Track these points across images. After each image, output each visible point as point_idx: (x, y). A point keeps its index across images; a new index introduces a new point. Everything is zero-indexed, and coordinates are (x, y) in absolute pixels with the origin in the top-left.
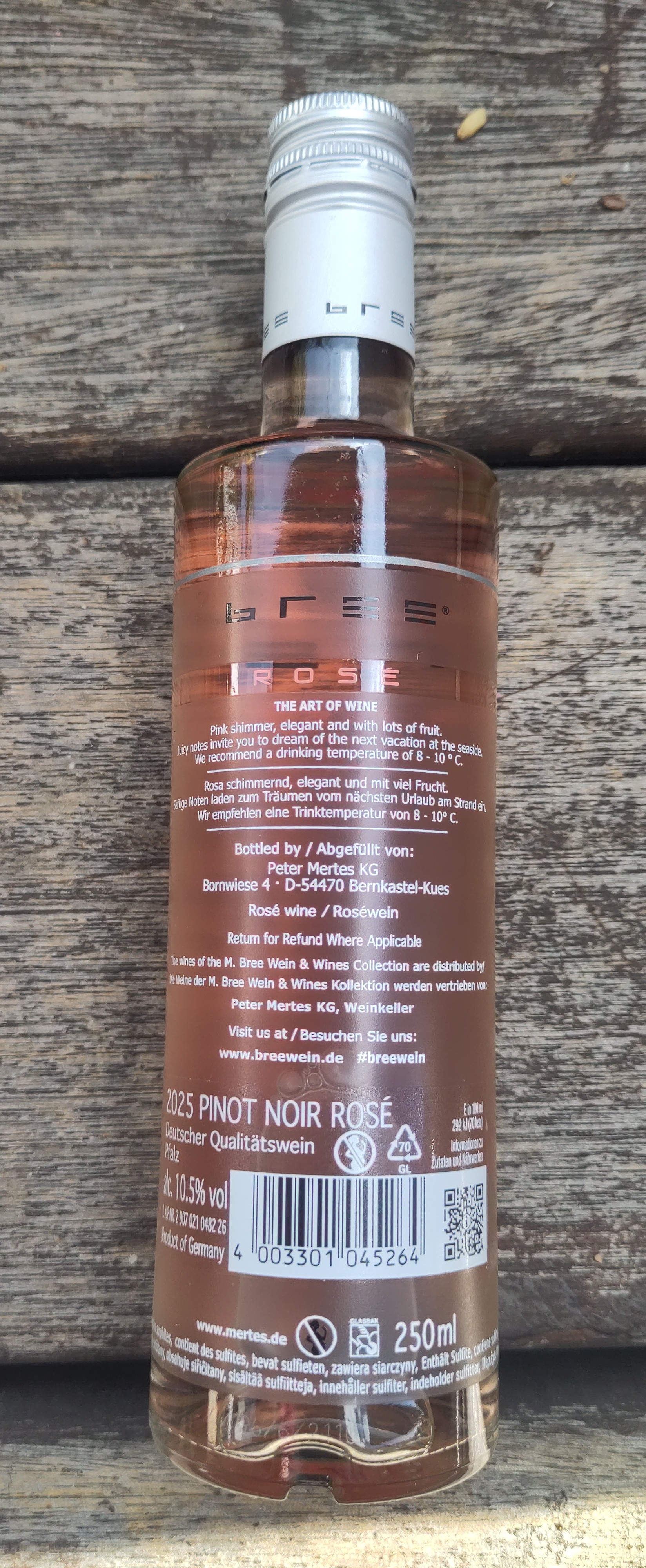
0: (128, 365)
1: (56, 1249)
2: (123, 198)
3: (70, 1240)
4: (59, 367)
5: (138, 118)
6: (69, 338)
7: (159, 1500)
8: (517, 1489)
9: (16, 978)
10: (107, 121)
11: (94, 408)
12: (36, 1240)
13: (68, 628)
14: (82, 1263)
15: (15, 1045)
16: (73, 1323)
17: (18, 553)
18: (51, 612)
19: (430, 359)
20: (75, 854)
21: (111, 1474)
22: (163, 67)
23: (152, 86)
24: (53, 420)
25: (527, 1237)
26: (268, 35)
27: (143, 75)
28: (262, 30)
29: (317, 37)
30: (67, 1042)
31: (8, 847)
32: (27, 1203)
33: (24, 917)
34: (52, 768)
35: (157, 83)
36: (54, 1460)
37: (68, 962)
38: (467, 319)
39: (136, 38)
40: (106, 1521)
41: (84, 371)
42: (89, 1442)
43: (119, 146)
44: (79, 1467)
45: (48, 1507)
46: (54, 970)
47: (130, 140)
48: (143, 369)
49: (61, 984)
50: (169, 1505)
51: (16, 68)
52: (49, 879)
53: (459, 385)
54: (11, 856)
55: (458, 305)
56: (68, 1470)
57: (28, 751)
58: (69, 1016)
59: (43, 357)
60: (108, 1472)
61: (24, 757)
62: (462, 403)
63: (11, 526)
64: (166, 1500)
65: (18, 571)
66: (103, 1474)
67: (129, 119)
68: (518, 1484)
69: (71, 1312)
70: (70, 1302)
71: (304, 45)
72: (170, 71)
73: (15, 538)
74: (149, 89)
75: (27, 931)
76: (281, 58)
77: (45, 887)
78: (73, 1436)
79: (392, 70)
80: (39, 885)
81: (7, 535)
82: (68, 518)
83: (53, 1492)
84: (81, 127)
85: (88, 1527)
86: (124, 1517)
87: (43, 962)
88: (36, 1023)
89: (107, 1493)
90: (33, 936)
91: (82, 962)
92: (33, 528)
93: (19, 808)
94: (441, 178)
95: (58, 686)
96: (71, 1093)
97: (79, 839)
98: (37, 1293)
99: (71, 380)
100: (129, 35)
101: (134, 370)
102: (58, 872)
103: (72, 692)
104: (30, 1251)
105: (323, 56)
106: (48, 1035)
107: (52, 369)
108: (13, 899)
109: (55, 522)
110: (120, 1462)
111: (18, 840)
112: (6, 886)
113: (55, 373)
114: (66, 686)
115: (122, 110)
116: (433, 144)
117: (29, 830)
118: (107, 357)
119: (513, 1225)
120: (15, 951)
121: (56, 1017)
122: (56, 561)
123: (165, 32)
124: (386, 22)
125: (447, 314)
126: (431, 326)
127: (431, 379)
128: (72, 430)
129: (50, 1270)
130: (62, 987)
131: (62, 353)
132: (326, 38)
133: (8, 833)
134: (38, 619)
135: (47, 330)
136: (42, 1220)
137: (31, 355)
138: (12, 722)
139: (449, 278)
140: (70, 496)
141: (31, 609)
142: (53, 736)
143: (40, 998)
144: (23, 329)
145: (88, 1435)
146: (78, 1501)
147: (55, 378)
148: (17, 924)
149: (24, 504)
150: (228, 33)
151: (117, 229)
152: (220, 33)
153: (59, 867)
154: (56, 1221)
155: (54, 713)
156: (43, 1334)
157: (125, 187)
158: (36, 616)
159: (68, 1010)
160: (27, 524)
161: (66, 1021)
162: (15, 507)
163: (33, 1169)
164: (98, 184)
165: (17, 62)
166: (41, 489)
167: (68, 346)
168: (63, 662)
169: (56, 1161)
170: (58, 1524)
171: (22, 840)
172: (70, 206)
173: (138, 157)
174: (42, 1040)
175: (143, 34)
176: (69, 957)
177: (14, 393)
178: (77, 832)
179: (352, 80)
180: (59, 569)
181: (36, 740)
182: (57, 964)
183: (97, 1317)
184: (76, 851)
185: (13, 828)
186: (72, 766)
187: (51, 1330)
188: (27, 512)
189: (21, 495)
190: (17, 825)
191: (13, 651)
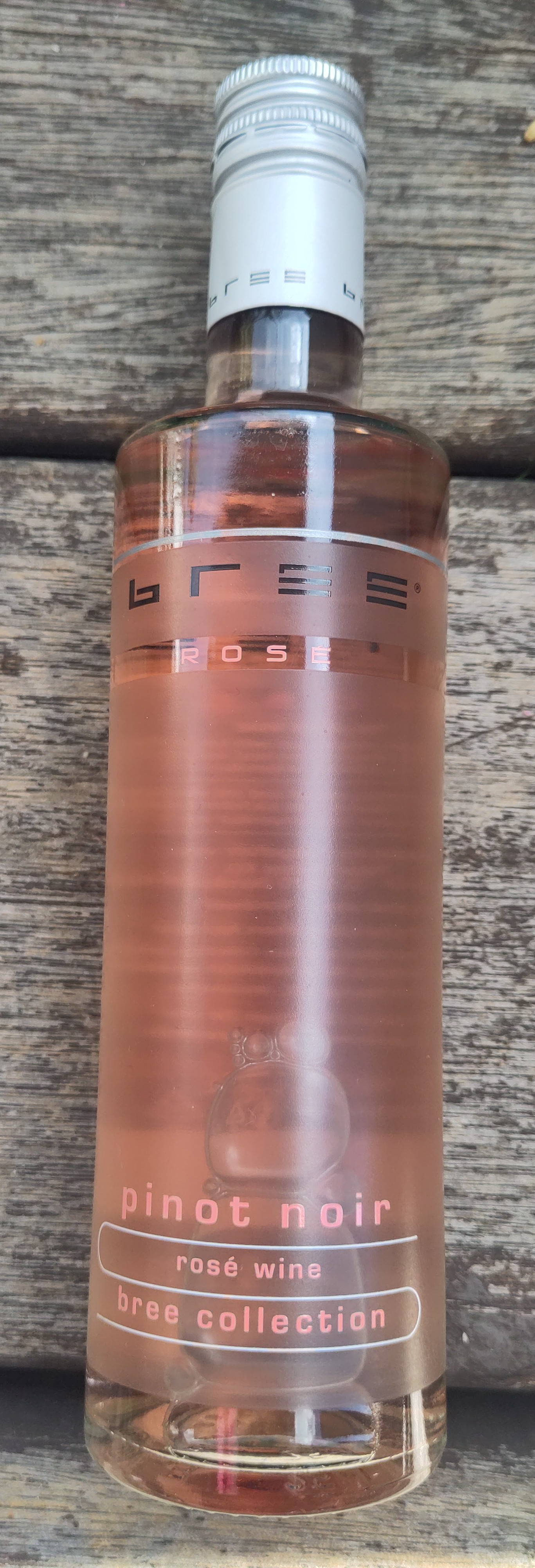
0: (171, 349)
1: (36, 1252)
2: (177, 177)
3: (51, 1243)
4: (101, 345)
5: (198, 97)
6: (112, 316)
7: (125, 1518)
8: (496, 1533)
9: (14, 968)
10: (167, 97)
11: (132, 389)
12: (16, 1241)
13: (91, 613)
14: (63, 1268)
15: (8, 1038)
16: (49, 1329)
17: (45, 533)
18: (75, 595)
19: (480, 365)
20: (83, 845)
21: (77, 1488)
22: (228, 46)
23: (215, 65)
24: (90, 399)
25: (523, 1273)
26: (337, 21)
27: (206, 53)
28: (332, 16)
29: (388, 28)
30: (61, 1038)
31: (13, 833)
32: (10, 1201)
33: (26, 906)
34: (66, 755)
35: (220, 62)
36: (20, 1469)
37: (68, 956)
38: (522, 326)
39: (202, 15)
40: (69, 1536)
41: (125, 351)
42: (56, 1453)
43: (177, 124)
44: (45, 1478)
45: (11, 1517)
46: (53, 963)
47: (189, 118)
48: (186, 353)
49: (59, 978)
50: (135, 1524)
51: (77, 37)
52: (54, 869)
53: (508, 393)
54: (17, 843)
55: (513, 312)
56: (33, 1481)
57: (42, 736)
58: (66, 1011)
59: (84, 334)
60: (74, 1486)
61: (37, 742)
62: (510, 411)
63: (41, 504)
64: (132, 1519)
65: (44, 551)
66: (69, 1487)
67: (189, 97)
68: (497, 1529)
69: (47, 1317)
70: (46, 1307)
71: (373, 35)
72: (235, 51)
73: (43, 516)
74: (212, 68)
75: (27, 920)
76: (349, 46)
77: (50, 877)
78: (40, 1445)
79: (462, 66)
80: (43, 875)
81: (36, 513)
82: (99, 500)
83: (16, 1502)
84: (139, 102)
85: (49, 1541)
86: (87, 1533)
87: (44, 954)
88: (31, 1016)
89: (72, 1507)
90: (34, 927)
91: (82, 957)
92: (61, 508)
93: (28, 795)
94: (505, 180)
95: (77, 672)
96: (62, 1092)
97: (88, 830)
98: (13, 1295)
99: (112, 359)
100: (196, 11)
101: (176, 354)
102: (65, 862)
103: (91, 679)
104: (9, 1251)
105: (393, 47)
106: (42, 1030)
107: (92, 346)
108: (16, 888)
109: (85, 503)
110: (86, 1477)
111: (24, 827)
112: (10, 873)
113: (96, 350)
114: (86, 672)
115: (183, 87)
116: (499, 144)
117: (37, 818)
118: (149, 339)
119: (508, 1260)
120: (14, 940)
121: (52, 1012)
122: (85, 543)
123: (232, 11)
124: (459, 17)
125: (501, 319)
126: (483, 331)
127: (480, 385)
128: (108, 411)
129: (29, 1272)
130: (60, 981)
131: (104, 331)
132: (396, 29)
133: (15, 819)
134: (61, 602)
135: (90, 306)
136: (23, 1221)
137: (72, 331)
138: (27, 706)
139: (506, 282)
140: (102, 478)
141: (55, 591)
142: (69, 722)
143: (36, 991)
144: (66, 304)
145: (54, 1445)
146: (42, 1513)
147: (95, 356)
148: (18, 913)
149: (55, 482)
150: (296, 16)
151: (169, 209)
152: (289, 16)
153: (65, 857)
154: (37, 1222)
155: (71, 699)
156: (16, 1338)
157: (181, 166)
158: (60, 598)
159: (64, 1005)
160: (57, 503)
161: (62, 1017)
162: (45, 485)
163: (18, 1167)
164: (152, 161)
165: (78, 30)
166: (72, 468)
167: (110, 324)
168: (84, 647)
169: (42, 1160)
170: (19, 1535)
171: (30, 827)
172: (122, 181)
173: (195, 136)
174: (36, 1034)
175: (208, 11)
176: (69, 951)
177: (51, 368)
178: (87, 823)
179: (420, 74)
180: (86, 552)
181: (50, 725)
182: (56, 957)
183: (74, 1324)
184: (84, 842)
185: (21, 814)
186: (85, 755)
187: (25, 1335)
188: (57, 490)
189: (52, 473)
190: (25, 811)
191: (33, 633)
